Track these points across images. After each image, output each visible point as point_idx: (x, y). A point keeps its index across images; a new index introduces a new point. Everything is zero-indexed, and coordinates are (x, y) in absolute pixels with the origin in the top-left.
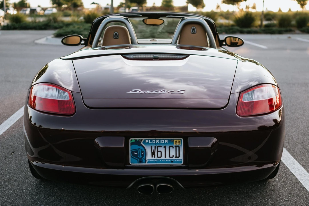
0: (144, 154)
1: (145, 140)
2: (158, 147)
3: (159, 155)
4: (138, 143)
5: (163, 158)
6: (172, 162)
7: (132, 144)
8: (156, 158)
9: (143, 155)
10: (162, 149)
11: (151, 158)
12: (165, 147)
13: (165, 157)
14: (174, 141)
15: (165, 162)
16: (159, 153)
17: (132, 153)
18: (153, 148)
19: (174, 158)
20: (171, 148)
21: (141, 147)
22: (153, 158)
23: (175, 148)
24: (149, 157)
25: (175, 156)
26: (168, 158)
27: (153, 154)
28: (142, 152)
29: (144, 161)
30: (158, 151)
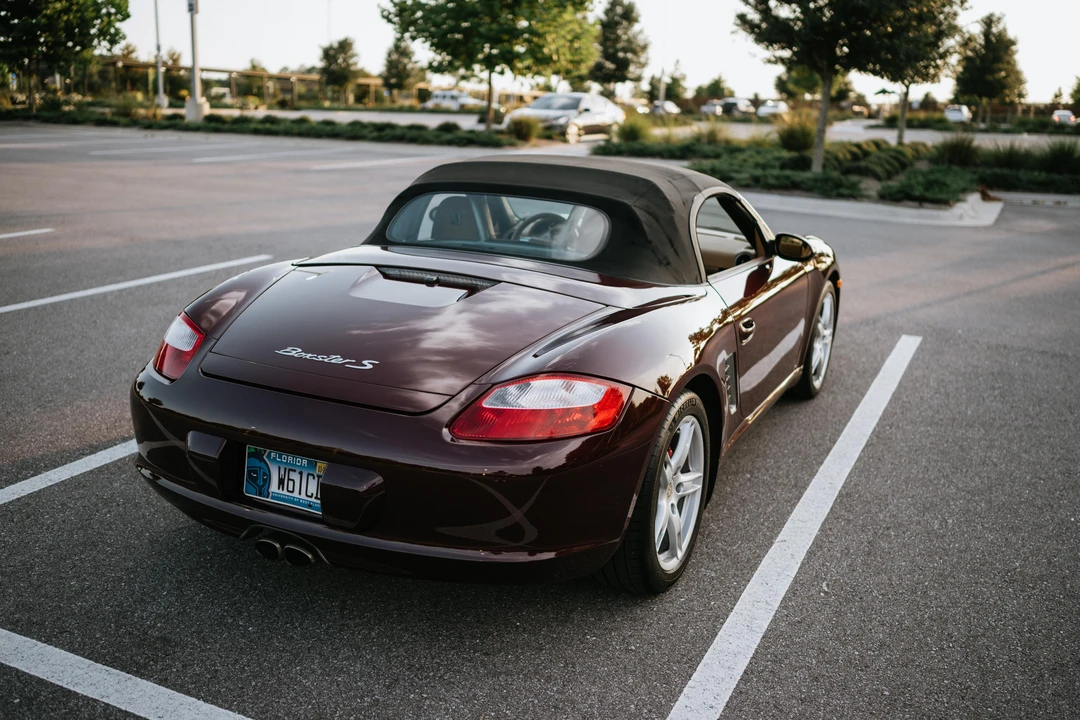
0: (268, 481)
1: (270, 453)
2: (290, 470)
3: (291, 489)
4: (258, 456)
5: (296, 494)
6: (310, 506)
7: (250, 455)
8: (285, 492)
9: (265, 481)
10: (295, 476)
11: (277, 491)
12: (301, 473)
13: (300, 494)
14: (318, 464)
15: (298, 503)
16: (291, 483)
17: (249, 472)
18: (282, 472)
19: (313, 500)
20: (311, 478)
21: (263, 465)
22: (280, 491)
23: (316, 479)
24: (274, 487)
25: (315, 495)
26: (303, 496)
27: (281, 482)
28: (265, 474)
29: (266, 492)
30: (289, 479)
